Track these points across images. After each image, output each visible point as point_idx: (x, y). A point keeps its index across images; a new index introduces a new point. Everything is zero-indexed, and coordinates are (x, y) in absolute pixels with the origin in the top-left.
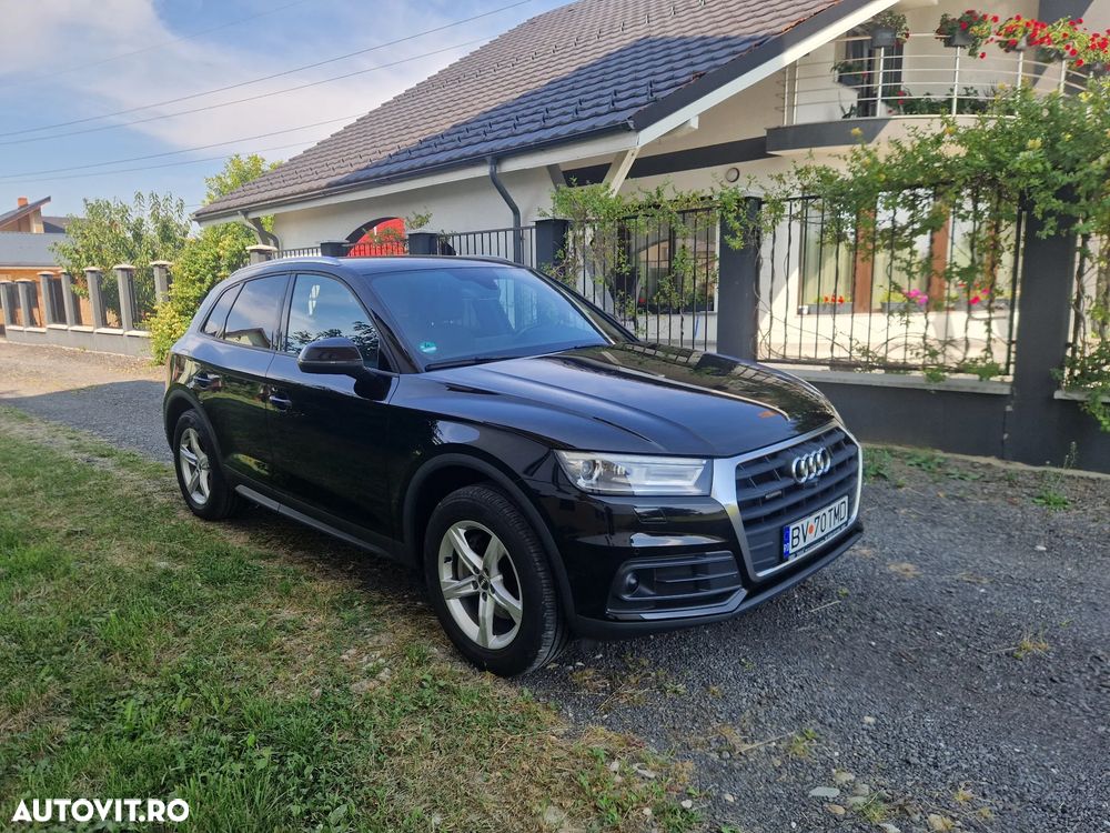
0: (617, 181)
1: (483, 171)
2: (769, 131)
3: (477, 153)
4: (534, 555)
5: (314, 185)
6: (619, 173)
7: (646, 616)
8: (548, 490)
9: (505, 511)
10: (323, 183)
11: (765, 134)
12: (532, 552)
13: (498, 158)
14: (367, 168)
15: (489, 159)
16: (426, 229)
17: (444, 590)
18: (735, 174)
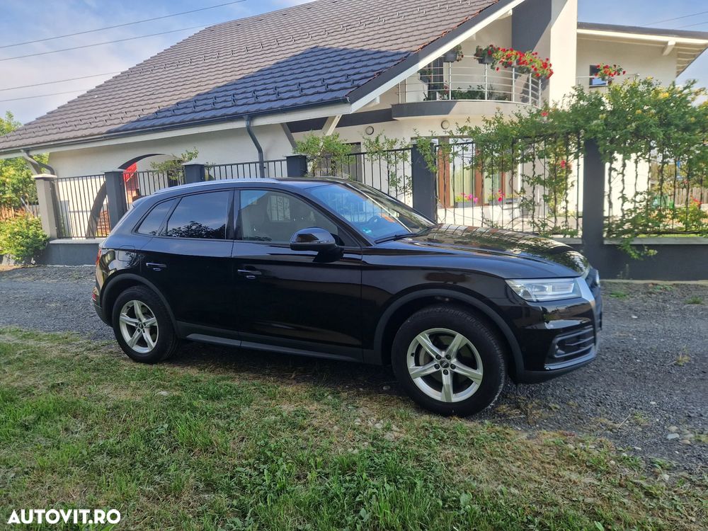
0: (331, 130)
1: (242, 124)
2: (392, 105)
3: (236, 113)
4: (492, 342)
5: (96, 131)
6: (332, 126)
7: (552, 368)
8: (504, 303)
9: (468, 319)
10: (104, 130)
11: (391, 107)
12: (491, 339)
13: (252, 116)
14: (138, 121)
15: (246, 117)
16: (193, 162)
17: (411, 373)
18: (371, 131)
